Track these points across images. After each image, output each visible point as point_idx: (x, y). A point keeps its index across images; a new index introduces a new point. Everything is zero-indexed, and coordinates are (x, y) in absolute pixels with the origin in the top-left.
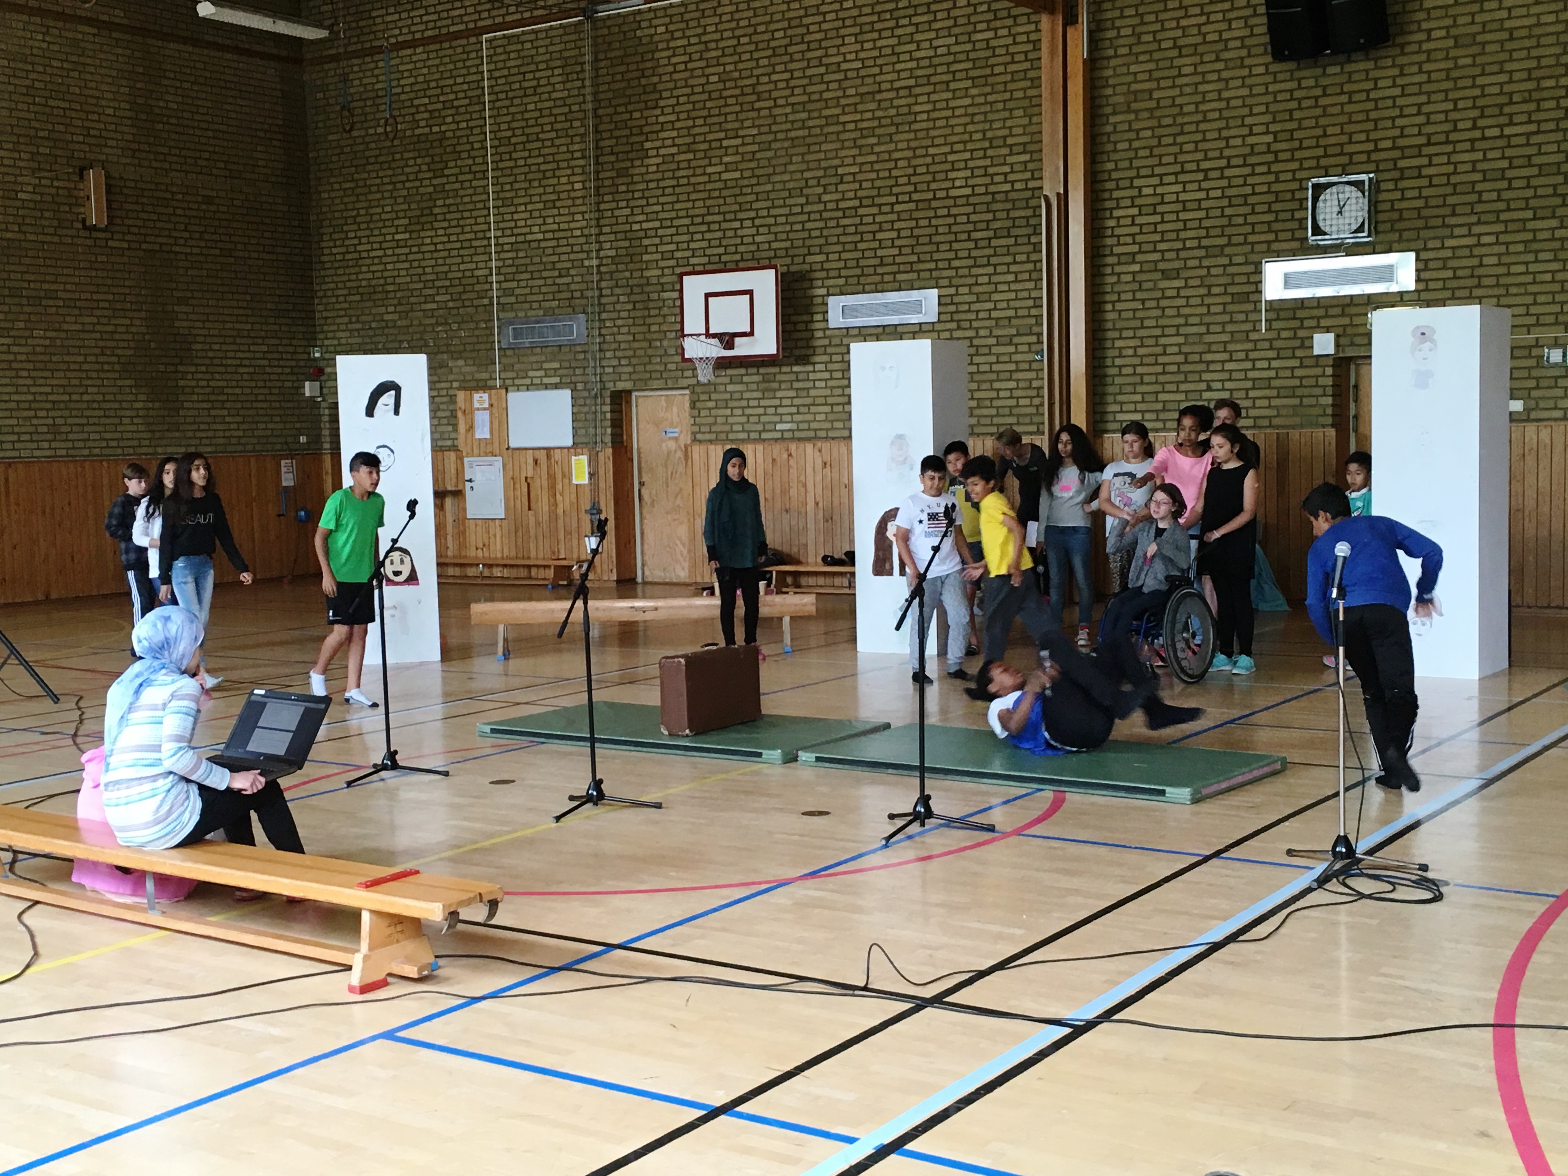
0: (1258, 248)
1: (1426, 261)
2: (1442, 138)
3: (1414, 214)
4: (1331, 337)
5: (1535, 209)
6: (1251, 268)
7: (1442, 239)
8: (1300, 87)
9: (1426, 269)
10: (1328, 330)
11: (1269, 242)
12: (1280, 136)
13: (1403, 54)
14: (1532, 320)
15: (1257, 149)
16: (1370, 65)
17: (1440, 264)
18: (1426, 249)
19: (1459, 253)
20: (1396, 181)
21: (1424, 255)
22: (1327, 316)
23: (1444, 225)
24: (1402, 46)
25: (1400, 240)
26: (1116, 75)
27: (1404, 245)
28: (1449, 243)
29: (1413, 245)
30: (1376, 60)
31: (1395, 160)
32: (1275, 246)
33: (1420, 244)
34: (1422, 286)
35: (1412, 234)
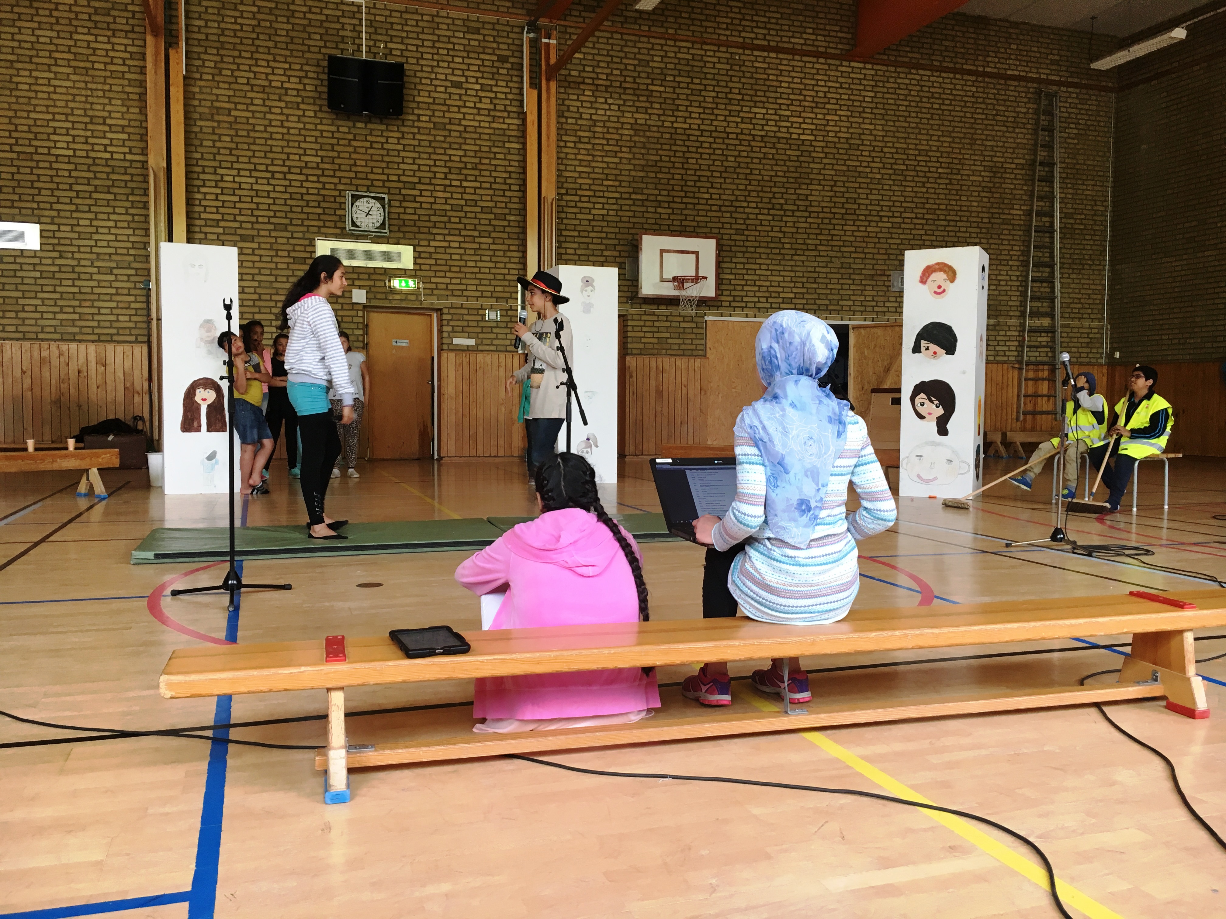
0: (312, 229)
1: (420, 252)
2: (428, 181)
3: (412, 223)
4: (363, 292)
5: (480, 231)
6: (307, 242)
7: (429, 240)
8: (338, 131)
9: (420, 257)
10: (360, 287)
11: (319, 227)
12: (325, 160)
13: (403, 125)
14: (479, 294)
15: (309, 165)
16: (383, 127)
17: (427, 255)
18: (419, 245)
19: (439, 250)
20: (400, 201)
21: (419, 249)
22: (359, 279)
23: (430, 233)
24: (403, 120)
25: (404, 238)
26: (201, 93)
27: (407, 241)
28: (432, 243)
29: (411, 242)
30: (387, 125)
31: (400, 189)
32: (323, 230)
33: (416, 242)
34: (418, 267)
35: (411, 235)
